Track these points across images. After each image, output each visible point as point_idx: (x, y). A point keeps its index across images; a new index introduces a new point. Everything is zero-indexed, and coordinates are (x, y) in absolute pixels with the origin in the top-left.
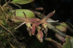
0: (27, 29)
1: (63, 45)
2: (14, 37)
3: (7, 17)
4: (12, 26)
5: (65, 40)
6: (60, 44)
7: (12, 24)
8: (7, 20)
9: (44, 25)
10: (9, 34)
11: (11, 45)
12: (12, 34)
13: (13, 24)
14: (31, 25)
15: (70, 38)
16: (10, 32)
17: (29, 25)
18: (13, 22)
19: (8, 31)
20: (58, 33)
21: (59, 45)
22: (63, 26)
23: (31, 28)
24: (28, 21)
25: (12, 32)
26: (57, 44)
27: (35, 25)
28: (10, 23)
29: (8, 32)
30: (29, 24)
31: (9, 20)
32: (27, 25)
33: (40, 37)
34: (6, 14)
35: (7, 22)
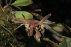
0: (26, 30)
1: (59, 45)
2: (13, 37)
3: (8, 19)
4: (12, 27)
5: (61, 40)
7: (12, 25)
8: (7, 21)
9: (41, 26)
10: (9, 34)
11: (11, 45)
12: (12, 34)
13: (13, 24)
14: (30, 26)
15: (66, 38)
16: (10, 32)
17: (27, 26)
18: (13, 23)
19: (9, 31)
20: (55, 34)
21: (56, 45)
22: (60, 27)
23: (30, 29)
25: (12, 32)
26: (53, 44)
27: (33, 26)
28: (10, 24)
31: (9, 21)
32: (26, 26)
33: (37, 37)
34: (7, 15)
35: (7, 23)
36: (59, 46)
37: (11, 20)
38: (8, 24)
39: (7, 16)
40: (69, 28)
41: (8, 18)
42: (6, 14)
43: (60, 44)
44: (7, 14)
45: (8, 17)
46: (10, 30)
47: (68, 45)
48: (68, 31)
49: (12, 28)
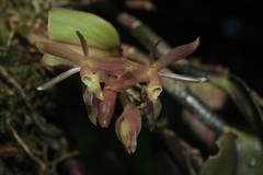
0: (85, 96)
2: (29, 105)
3: (13, 26)
4: (29, 63)
5: (218, 143)
6: (196, 151)
7: (28, 56)
8: (11, 35)
10: (11, 93)
11: (17, 136)
12: (24, 95)
13: (33, 54)
14: (102, 85)
16: (17, 85)
17: (92, 82)
18: (33, 50)
19: (12, 80)
24: (91, 65)
25: (23, 86)
26: (184, 153)
28: (21, 48)
29: (11, 86)
30: (93, 80)
31: (17, 36)
32: (86, 82)
34: (11, 11)
35: (9, 43)
36: (204, 165)
37: (26, 36)
38: (11, 48)
39: (10, 15)
40: (254, 95)
41: (16, 23)
42: (7, 6)
43: (211, 158)
44: (10, 5)
45: (15, 19)
46: (18, 74)
47: (243, 168)
48: (249, 112)
49: (26, 70)
